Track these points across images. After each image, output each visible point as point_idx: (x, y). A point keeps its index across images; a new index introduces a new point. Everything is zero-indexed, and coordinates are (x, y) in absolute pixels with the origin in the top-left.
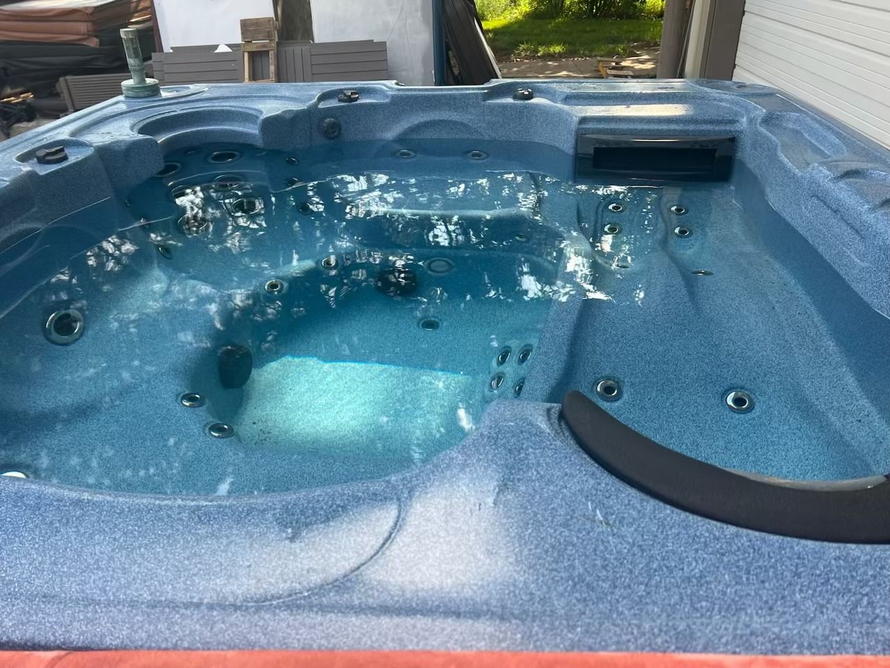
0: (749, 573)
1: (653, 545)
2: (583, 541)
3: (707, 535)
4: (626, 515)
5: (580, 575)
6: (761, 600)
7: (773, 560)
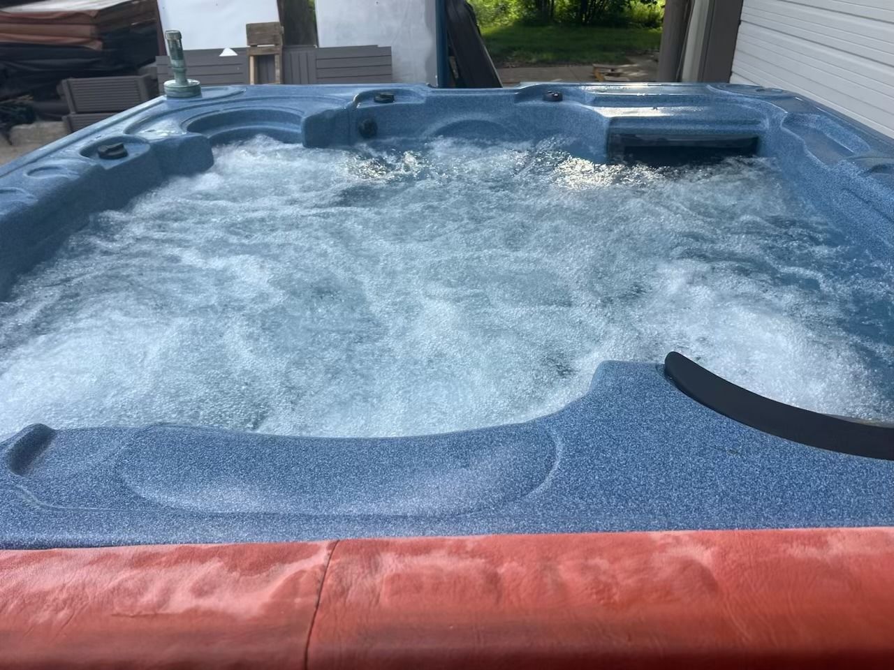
0: (866, 487)
1: (779, 468)
2: (720, 466)
3: (824, 459)
4: (751, 446)
5: (723, 491)
6: (880, 506)
7: (884, 477)
